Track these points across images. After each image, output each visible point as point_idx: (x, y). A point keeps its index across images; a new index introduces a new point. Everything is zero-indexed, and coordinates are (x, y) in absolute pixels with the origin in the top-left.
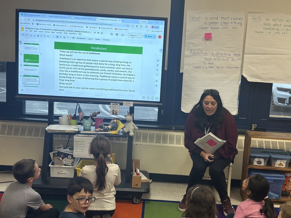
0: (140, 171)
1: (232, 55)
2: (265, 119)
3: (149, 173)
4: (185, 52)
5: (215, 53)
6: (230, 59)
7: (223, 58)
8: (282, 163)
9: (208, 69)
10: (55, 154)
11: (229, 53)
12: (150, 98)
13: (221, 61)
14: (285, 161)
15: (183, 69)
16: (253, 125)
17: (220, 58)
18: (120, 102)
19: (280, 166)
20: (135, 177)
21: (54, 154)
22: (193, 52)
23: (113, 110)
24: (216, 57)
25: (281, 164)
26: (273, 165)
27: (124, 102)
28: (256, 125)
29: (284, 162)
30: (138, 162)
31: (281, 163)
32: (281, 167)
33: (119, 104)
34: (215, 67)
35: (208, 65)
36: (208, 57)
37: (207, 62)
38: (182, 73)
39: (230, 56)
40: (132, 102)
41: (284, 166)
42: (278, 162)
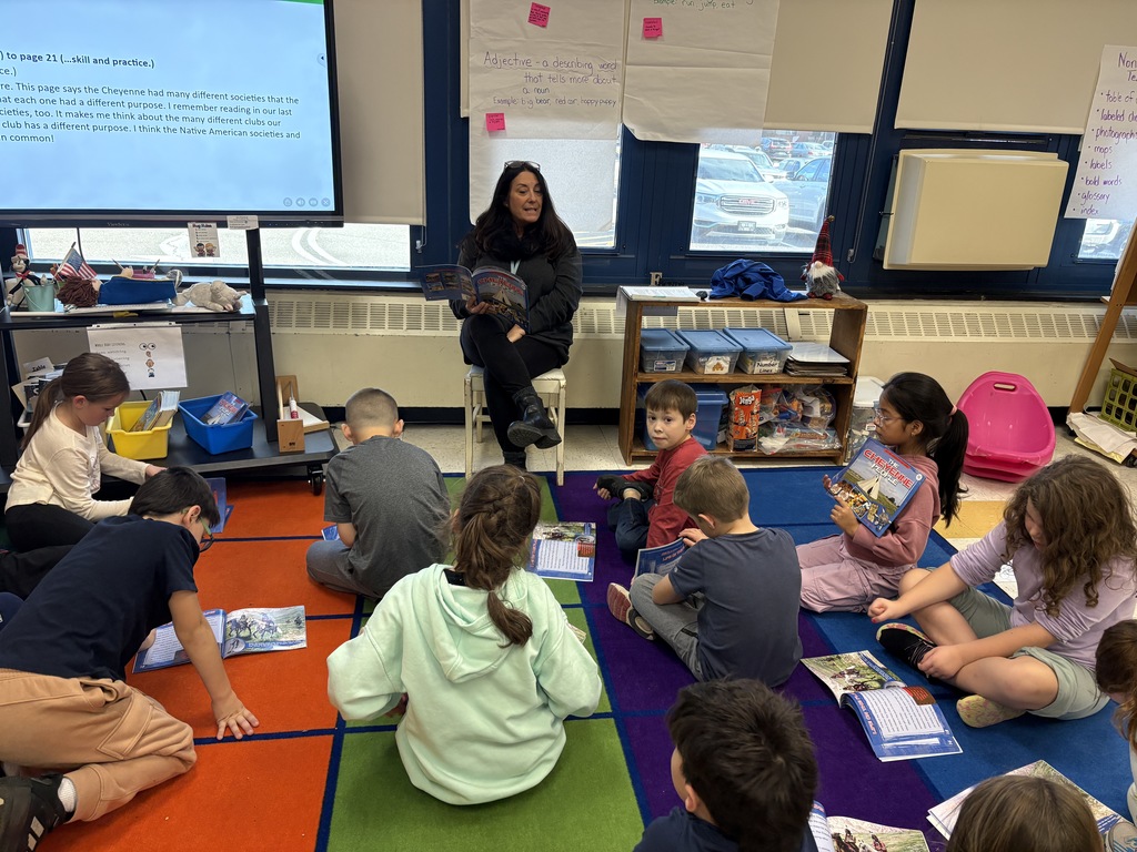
0: (298, 404)
1: (596, 67)
2: (680, 255)
3: (323, 408)
4: (472, 57)
5: (551, 59)
6: (592, 78)
7: (571, 75)
8: (722, 362)
9: (535, 105)
10: (33, 388)
11: (589, 60)
12: (307, 202)
13: (568, 82)
14: (728, 359)
15: (468, 107)
16: (653, 274)
17: (566, 76)
18: (220, 218)
19: (716, 372)
20: (284, 424)
21: (28, 391)
22: (493, 56)
23: (200, 245)
24: (553, 74)
25: (718, 366)
26: (700, 370)
27: (229, 218)
28: (661, 274)
29: (725, 362)
30: (291, 384)
31: (718, 364)
32: (719, 372)
33: (214, 225)
34: (553, 100)
35: (533, 96)
36: (534, 73)
37: (531, 86)
38: (467, 119)
39: (590, 71)
40: (256, 217)
41: (726, 370)
42: (713, 361)
